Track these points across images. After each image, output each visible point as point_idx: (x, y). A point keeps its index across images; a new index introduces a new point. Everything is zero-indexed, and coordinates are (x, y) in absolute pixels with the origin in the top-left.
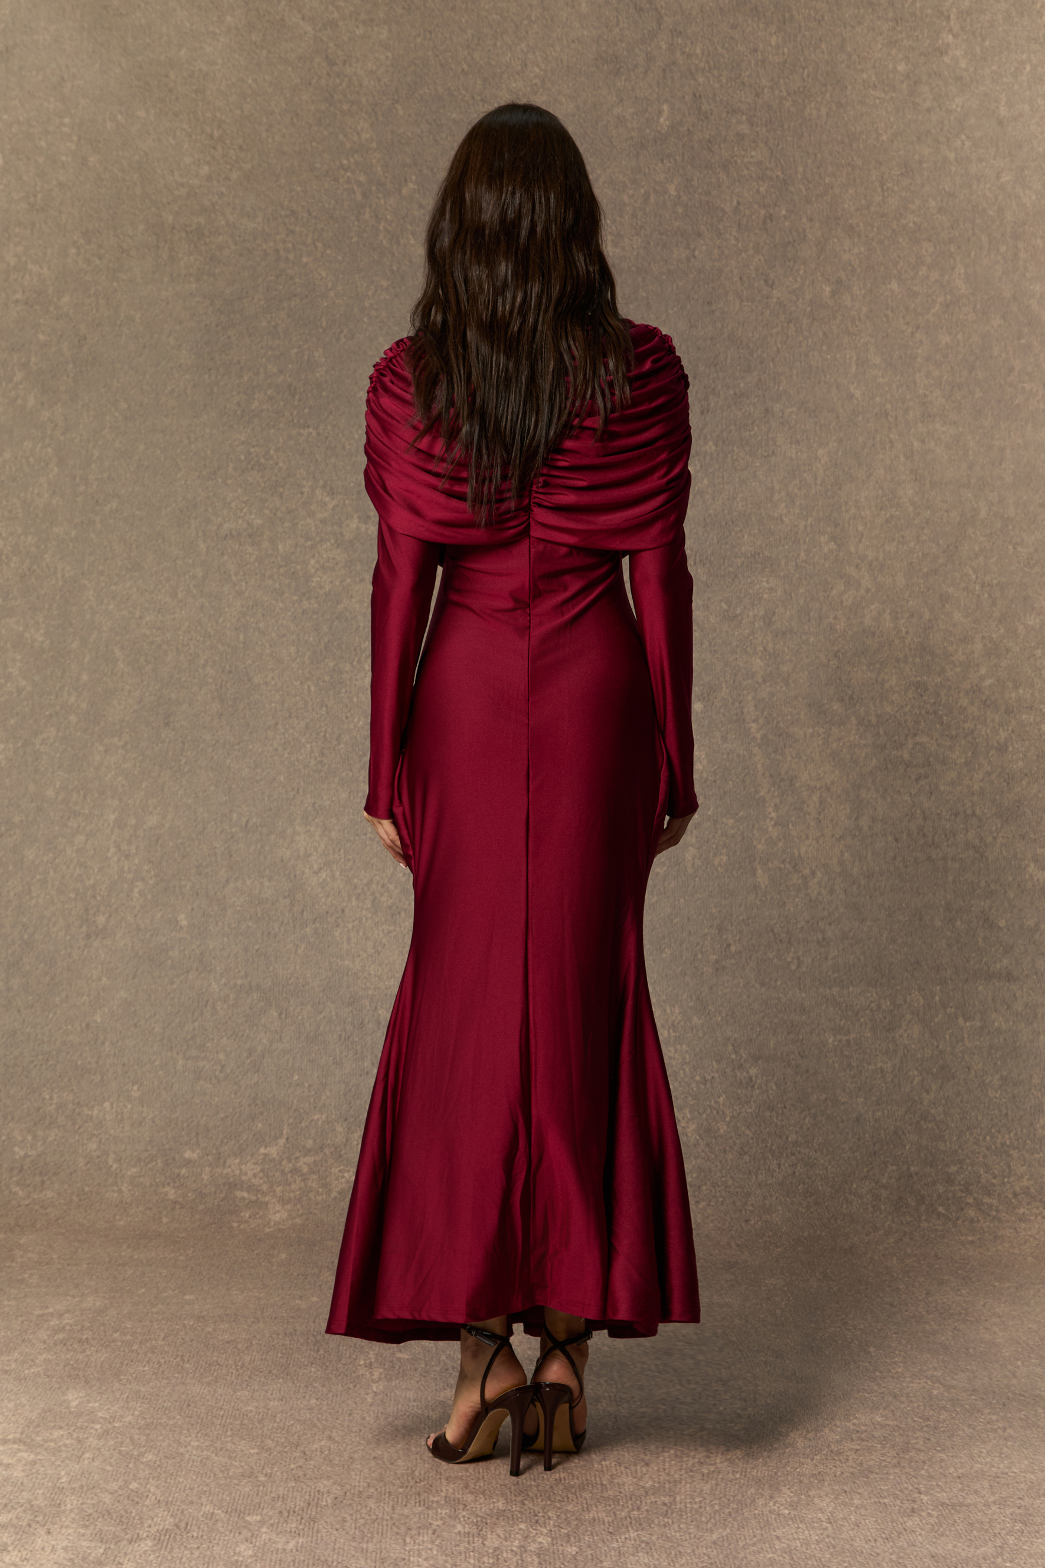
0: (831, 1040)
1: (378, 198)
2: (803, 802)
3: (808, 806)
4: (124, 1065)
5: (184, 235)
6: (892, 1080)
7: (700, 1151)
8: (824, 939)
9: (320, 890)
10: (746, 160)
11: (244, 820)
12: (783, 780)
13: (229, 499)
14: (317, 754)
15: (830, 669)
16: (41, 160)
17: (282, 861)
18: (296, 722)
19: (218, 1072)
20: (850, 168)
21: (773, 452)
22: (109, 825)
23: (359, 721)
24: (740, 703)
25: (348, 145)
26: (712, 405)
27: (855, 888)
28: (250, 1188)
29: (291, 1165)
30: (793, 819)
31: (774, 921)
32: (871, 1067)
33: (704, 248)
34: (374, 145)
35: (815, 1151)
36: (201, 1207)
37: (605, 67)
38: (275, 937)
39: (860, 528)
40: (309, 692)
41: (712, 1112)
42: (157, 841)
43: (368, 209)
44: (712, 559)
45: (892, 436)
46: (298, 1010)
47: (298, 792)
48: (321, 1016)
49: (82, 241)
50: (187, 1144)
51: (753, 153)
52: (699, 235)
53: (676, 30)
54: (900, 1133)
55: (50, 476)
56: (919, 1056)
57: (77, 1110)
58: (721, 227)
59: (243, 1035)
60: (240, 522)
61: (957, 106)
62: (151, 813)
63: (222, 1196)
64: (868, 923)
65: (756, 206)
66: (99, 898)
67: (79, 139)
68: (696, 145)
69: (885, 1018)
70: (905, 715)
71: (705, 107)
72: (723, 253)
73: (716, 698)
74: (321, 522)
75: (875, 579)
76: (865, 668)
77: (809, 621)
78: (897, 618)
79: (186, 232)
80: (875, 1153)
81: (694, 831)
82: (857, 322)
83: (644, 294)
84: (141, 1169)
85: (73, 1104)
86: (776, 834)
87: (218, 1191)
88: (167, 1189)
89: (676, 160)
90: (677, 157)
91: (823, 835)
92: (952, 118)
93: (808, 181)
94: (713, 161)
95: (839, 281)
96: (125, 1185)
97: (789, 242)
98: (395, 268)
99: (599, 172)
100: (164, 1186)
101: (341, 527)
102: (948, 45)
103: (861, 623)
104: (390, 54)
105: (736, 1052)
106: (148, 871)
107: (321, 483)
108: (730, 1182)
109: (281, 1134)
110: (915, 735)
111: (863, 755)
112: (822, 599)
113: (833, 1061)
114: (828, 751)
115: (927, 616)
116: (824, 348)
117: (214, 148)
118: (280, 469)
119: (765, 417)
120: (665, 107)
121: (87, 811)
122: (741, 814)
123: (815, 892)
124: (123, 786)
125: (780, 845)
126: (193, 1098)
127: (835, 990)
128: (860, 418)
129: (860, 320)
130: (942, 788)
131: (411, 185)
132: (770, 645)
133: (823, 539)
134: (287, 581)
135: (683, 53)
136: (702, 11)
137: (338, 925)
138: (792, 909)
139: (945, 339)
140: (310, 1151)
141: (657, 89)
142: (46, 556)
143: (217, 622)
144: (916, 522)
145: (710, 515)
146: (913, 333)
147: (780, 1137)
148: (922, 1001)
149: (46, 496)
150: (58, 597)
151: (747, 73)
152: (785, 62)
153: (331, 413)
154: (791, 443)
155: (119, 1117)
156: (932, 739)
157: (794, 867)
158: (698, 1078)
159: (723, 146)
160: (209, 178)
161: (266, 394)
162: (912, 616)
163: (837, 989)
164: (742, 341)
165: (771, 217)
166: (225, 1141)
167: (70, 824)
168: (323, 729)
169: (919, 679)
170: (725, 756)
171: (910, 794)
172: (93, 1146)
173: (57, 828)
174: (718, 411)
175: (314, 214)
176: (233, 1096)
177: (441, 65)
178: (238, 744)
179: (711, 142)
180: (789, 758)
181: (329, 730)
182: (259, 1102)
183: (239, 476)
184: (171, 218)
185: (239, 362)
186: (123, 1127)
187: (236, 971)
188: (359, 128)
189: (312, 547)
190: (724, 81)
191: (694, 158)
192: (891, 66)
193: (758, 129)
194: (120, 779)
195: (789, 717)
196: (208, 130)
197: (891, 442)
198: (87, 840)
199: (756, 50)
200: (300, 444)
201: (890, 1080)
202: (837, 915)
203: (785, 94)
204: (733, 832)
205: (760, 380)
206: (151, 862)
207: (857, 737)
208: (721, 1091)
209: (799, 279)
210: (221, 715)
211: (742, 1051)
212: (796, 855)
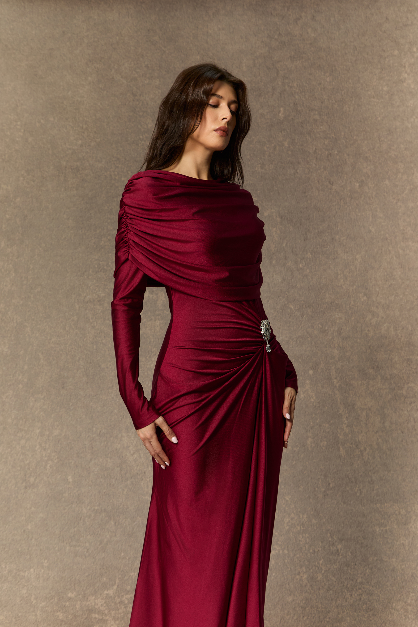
0: (378, 530)
2: (359, 416)
3: (361, 417)
4: (41, 550)
5: (70, 170)
6: (409, 549)
7: (307, 589)
8: (371, 480)
9: (134, 463)
10: (318, 130)
11: (99, 431)
12: (349, 405)
13: (89, 285)
15: (367, 354)
16: (7, 140)
17: (116, 449)
19: (85, 553)
20: (364, 133)
21: (337, 257)
22: (36, 435)
23: (149, 384)
24: (329, 370)
25: (142, 130)
26: (309, 237)
27: (384, 456)
28: (100, 612)
30: (355, 423)
31: (349, 472)
32: (398, 543)
33: (301, 169)
35: (373, 587)
36: (75, 623)
37: (255, 93)
38: (113, 486)
39: (377, 290)
41: (315, 568)
42: (59, 442)
44: (313, 305)
45: (389, 248)
46: (124, 521)
47: (123, 417)
48: (135, 524)
49: (25, 174)
50: (69, 590)
51: (321, 127)
52: (299, 163)
53: (285, 76)
54: (415, 576)
55: (11, 277)
57: (18, 573)
58: (308, 159)
59: (98, 534)
60: (94, 295)
61: (411, 104)
62: (56, 429)
63: (85, 616)
64: (392, 472)
65: (323, 150)
66: (31, 469)
67: (24, 131)
68: (296, 125)
69: (403, 518)
70: (403, 374)
71: (299, 108)
72: (310, 170)
73: (318, 368)
75: (385, 312)
76: (383, 353)
77: (357, 332)
78: (396, 330)
79: (71, 169)
80: (403, 587)
81: (311, 430)
82: (371, 199)
83: (276, 189)
84: (47, 603)
85: (16, 570)
86: (348, 431)
87: (84, 614)
88: (59, 613)
89: (287, 132)
90: (288, 130)
91: (368, 431)
92: (409, 109)
93: (346, 139)
94: (303, 131)
95: (362, 181)
96: (39, 612)
97: (339, 165)
99: (253, 137)
100: (57, 612)
102: (405, 78)
103: (380, 332)
104: (160, 91)
105: (332, 537)
106: (54, 456)
108: (320, 605)
109: (115, 583)
110: (408, 383)
111: (385, 393)
112: (362, 322)
113: (380, 541)
114: (369, 392)
115: (410, 328)
116: (357, 210)
117: (84, 133)
119: (332, 241)
120: (282, 109)
121: (26, 429)
122: (332, 422)
123: (367, 458)
124: (43, 416)
125: (350, 436)
126: (73, 566)
128: (375, 241)
129: (372, 198)
132: (341, 344)
133: (361, 295)
135: (289, 86)
136: (296, 68)
137: (142, 480)
138: (356, 466)
139: (411, 205)
140: (129, 592)
141: (278, 102)
142: (9, 313)
143: (83, 340)
144: (403, 286)
145: (311, 286)
146: (396, 203)
147: (353, 580)
149: (9, 286)
150: (14, 331)
151: (317, 93)
152: (334, 88)
154: (344, 253)
155: (38, 576)
157: (357, 446)
158: (311, 551)
159: (308, 125)
160: (81, 146)
162: (403, 328)
163: (379, 505)
164: (320, 209)
165: (330, 154)
166: (88, 587)
167: (18, 435)
169: (408, 357)
170: (323, 395)
171: (408, 410)
172: (24, 591)
173: (12, 437)
174: (311, 240)
176: (92, 564)
178: (96, 396)
179: (302, 123)
180: (351, 395)
182: (104, 567)
183: (95, 275)
184: (65, 163)
185: (95, 225)
186: (39, 581)
187: (95, 503)
188: (147, 122)
190: (307, 97)
191: (295, 130)
192: (380, 88)
193: (323, 117)
194: (42, 413)
195: (350, 377)
196: (81, 125)
197: (389, 251)
198: (26, 442)
199: (320, 84)
201: (407, 549)
202: (377, 469)
203: (334, 102)
204: (328, 430)
205: (329, 225)
206: (55, 452)
207: (381, 385)
208: (321, 557)
209: (344, 181)
210: (87, 383)
211: (334, 536)
212: (357, 440)
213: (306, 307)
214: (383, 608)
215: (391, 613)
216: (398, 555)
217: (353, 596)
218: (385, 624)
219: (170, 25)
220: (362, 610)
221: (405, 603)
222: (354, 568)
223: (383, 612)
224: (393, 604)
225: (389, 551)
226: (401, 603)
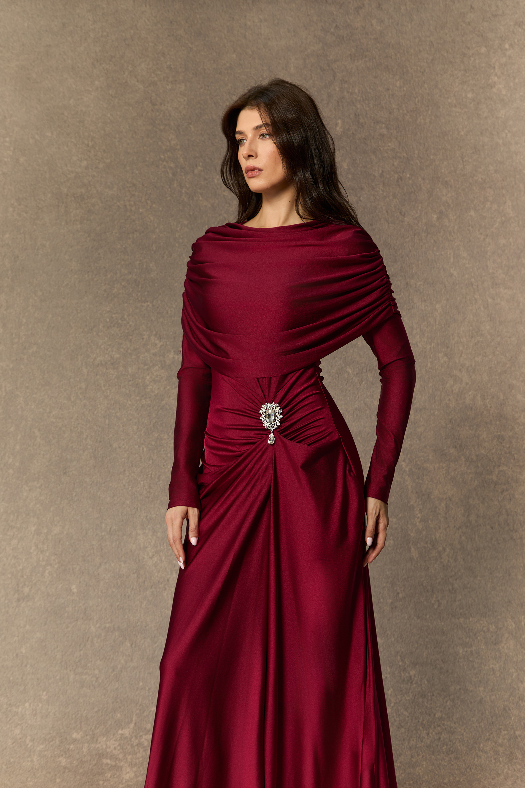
0: (461, 651)
1: (181, 175)
2: (436, 507)
3: (439, 509)
4: (38, 679)
5: (73, 199)
6: (500, 676)
8: (453, 589)
9: (154, 568)
10: (386, 148)
11: (109, 528)
12: (423, 495)
13: (100, 344)
14: (147, 488)
15: (447, 430)
17: (131, 551)
18: (135, 469)
19: (94, 682)
20: (444, 151)
21: (412, 307)
22: (31, 533)
25: (164, 148)
27: (469, 557)
28: (112, 757)
29: (137, 741)
30: (431, 517)
31: (423, 579)
32: (486, 668)
33: (365, 196)
34: (178, 147)
35: (455, 723)
36: (81, 771)
38: (129, 597)
39: (461, 348)
40: (143, 451)
42: (60, 542)
43: (175, 182)
45: (476, 296)
46: (142, 642)
47: (137, 510)
48: (156, 645)
49: (16, 204)
50: (74, 729)
51: (390, 144)
52: (362, 189)
53: (344, 80)
54: (507, 709)
56: (515, 660)
57: (9, 709)
58: (373, 184)
59: (109, 659)
60: (106, 356)
61: (502, 115)
62: (56, 525)
63: (94, 762)
64: (479, 578)
65: (392, 173)
66: (25, 577)
67: (14, 149)
68: (358, 141)
69: (492, 636)
70: (493, 455)
71: (362, 121)
72: (376, 198)
74: (153, 355)
75: (471, 377)
76: (468, 428)
77: (435, 402)
78: (485, 399)
79: (74, 197)
80: (493, 723)
82: (453, 234)
84: (46, 746)
85: (7, 705)
86: (421, 527)
87: (92, 760)
88: (61, 759)
89: (346, 150)
90: (347, 148)
91: (448, 526)
92: (500, 121)
93: (421, 158)
94: (367, 149)
95: (441, 212)
96: (36, 757)
97: (412, 192)
98: (191, 213)
100: (59, 757)
101: (164, 357)
102: (495, 83)
103: (464, 402)
104: (186, 99)
105: (402, 661)
106: (54, 560)
107: (154, 332)
109: (132, 720)
110: (499, 466)
111: (470, 479)
112: (441, 389)
113: (463, 665)
114: (449, 477)
115: (502, 397)
116: (435, 249)
117: (90, 152)
118: (130, 326)
119: (407, 287)
120: (339, 121)
121: (18, 526)
122: (400, 515)
123: (446, 561)
124: (40, 510)
125: (424, 533)
126: (79, 699)
127: (462, 620)
128: (457, 287)
129: (454, 233)
130: (517, 496)
131: (200, 168)
133: (441, 355)
134: (133, 389)
135: (348, 92)
136: (357, 69)
137: (165, 589)
138: (433, 571)
139: (502, 241)
141: (334, 112)
143: (93, 413)
144: (492, 344)
146: (484, 239)
147: (429, 715)
148: (514, 625)
151: (384, 102)
152: (405, 95)
153: (160, 294)
154: (422, 301)
155: (34, 712)
156: (509, 468)
157: (433, 546)
159: (372, 141)
160: (87, 168)
161: (121, 284)
162: (493, 397)
163: (463, 619)
164: (391, 246)
165: (401, 178)
166: (98, 726)
167: (9, 533)
168: (150, 473)
169: (499, 433)
171: (498, 500)
172: (17, 731)
175: (146, 185)
176: (103, 697)
177: (215, 104)
178: (104, 483)
179: (366, 139)
180: (427, 482)
181: (154, 473)
182: (118, 700)
183: (106, 330)
184: (66, 190)
185: (105, 268)
186: (36, 719)
187: (106, 619)
188: (170, 138)
189: (148, 369)
190: (371, 106)
191: (357, 148)
192: (464, 95)
193: (392, 131)
194: (38, 506)
195: (422, 458)
196: (86, 142)
197: (476, 299)
198: (19, 542)
199: (388, 89)
200: (142, 311)
201: (498, 675)
202: (460, 574)
203: (406, 112)
204: (396, 526)
205: (402, 267)
206: (56, 554)
207: (465, 468)
208: (390, 686)
209: (418, 212)
210: (95, 467)
211: (406, 659)
212: (434, 539)
213: (366, 371)
214: (468, 750)
215: (477, 756)
216: (487, 682)
217: (430, 734)
218: (470, 769)
219: (198, 16)
220: (442, 753)
221: (496, 743)
222: (431, 700)
223: (468, 754)
224: (480, 744)
225: (475, 678)
226: (490, 743)
